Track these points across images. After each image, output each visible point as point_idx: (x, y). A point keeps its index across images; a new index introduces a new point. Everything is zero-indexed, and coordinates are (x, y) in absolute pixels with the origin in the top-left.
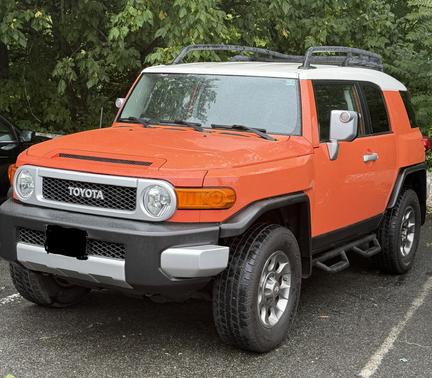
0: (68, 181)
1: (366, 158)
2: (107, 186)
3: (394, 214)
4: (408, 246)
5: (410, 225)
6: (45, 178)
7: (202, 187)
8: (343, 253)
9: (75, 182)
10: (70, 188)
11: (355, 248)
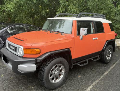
1: (93, 39)
3: (105, 51)
4: (109, 57)
5: (110, 52)
7: (31, 48)
8: (87, 61)
10: (10, 46)
11: (92, 59)
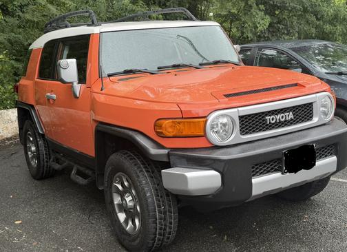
0: (263, 113)
2: (294, 107)
6: (241, 117)
9: (269, 112)
10: (267, 118)
